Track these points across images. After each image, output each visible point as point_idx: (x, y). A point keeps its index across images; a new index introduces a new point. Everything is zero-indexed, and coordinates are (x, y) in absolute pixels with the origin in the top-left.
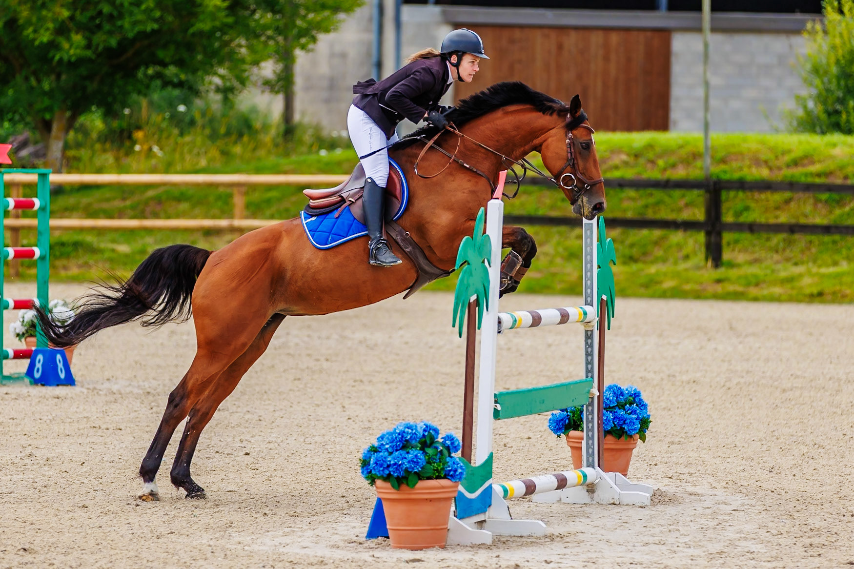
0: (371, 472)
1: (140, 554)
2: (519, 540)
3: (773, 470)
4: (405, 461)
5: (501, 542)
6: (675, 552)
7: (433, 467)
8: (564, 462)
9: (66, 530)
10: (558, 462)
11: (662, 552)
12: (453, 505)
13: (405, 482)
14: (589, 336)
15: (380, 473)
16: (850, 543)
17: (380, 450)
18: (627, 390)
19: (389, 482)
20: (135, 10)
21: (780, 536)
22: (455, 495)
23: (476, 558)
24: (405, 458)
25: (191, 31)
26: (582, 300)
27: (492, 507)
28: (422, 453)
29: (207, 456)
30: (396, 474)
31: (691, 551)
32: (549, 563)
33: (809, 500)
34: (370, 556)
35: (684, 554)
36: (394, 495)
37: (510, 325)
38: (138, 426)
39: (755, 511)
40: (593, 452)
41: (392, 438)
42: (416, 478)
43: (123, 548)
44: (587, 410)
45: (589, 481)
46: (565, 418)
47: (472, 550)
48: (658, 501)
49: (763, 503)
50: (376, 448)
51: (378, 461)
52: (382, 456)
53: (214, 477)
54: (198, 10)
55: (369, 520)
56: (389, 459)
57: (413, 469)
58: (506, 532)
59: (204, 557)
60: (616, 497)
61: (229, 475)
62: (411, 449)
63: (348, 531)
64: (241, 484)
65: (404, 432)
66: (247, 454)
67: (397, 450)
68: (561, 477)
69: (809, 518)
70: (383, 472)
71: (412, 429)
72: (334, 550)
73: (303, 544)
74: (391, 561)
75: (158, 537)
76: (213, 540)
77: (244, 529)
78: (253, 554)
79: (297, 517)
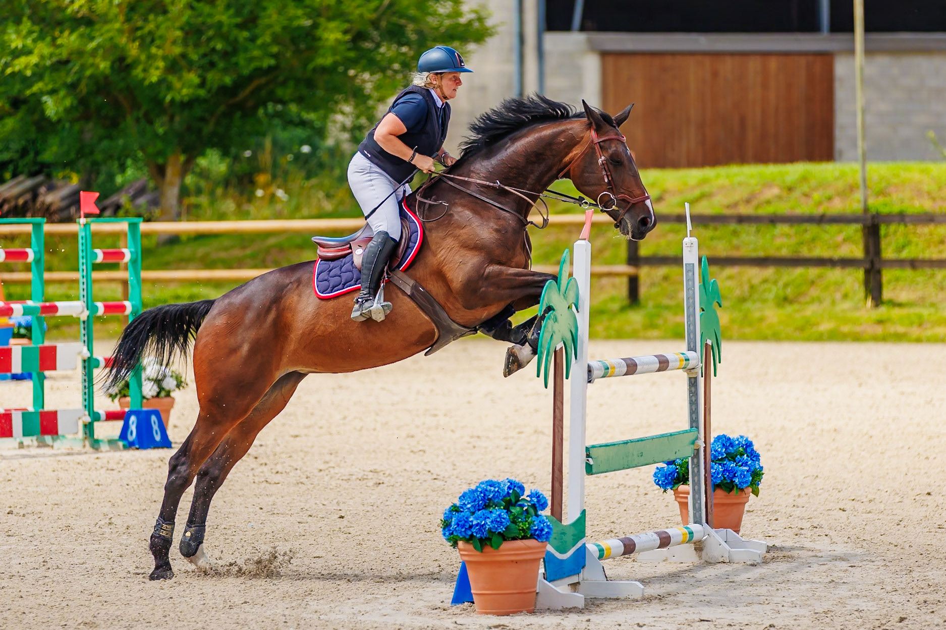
0: (452, 533)
1: (208, 625)
2: (613, 603)
3: (901, 523)
4: (488, 521)
5: (593, 604)
6: (778, 612)
7: (519, 526)
9: (134, 602)
10: (672, 518)
11: (765, 612)
12: (542, 566)
13: (488, 543)
14: (692, 383)
15: (462, 535)
17: (462, 510)
18: (737, 440)
19: (471, 543)
20: (250, 45)
21: (894, 593)
22: (544, 556)
23: (565, 623)
24: (488, 518)
25: (311, 66)
27: (586, 568)
28: (507, 512)
29: (299, 520)
30: (478, 536)
31: (796, 611)
32: (642, 627)
34: (453, 623)
36: (477, 556)
37: (602, 374)
38: (230, 490)
39: (874, 567)
40: (700, 507)
41: (474, 497)
42: (500, 539)
43: (191, 620)
44: (693, 462)
45: (696, 537)
46: (673, 472)
47: (562, 614)
48: (771, 558)
49: (883, 558)
50: (458, 507)
51: (460, 521)
52: (464, 516)
54: (320, 44)
56: (471, 519)
57: (497, 529)
58: (601, 594)
60: (726, 555)
61: (318, 540)
62: (494, 508)
63: (434, 596)
64: (329, 549)
65: (486, 490)
66: (342, 517)
67: (479, 510)
68: (664, 536)
69: (930, 573)
70: (466, 534)
71: (495, 487)
72: (415, 617)
73: (384, 612)
74: (474, 627)
75: (231, 607)
76: (289, 609)
77: (324, 596)
78: (328, 623)
79: (382, 583)
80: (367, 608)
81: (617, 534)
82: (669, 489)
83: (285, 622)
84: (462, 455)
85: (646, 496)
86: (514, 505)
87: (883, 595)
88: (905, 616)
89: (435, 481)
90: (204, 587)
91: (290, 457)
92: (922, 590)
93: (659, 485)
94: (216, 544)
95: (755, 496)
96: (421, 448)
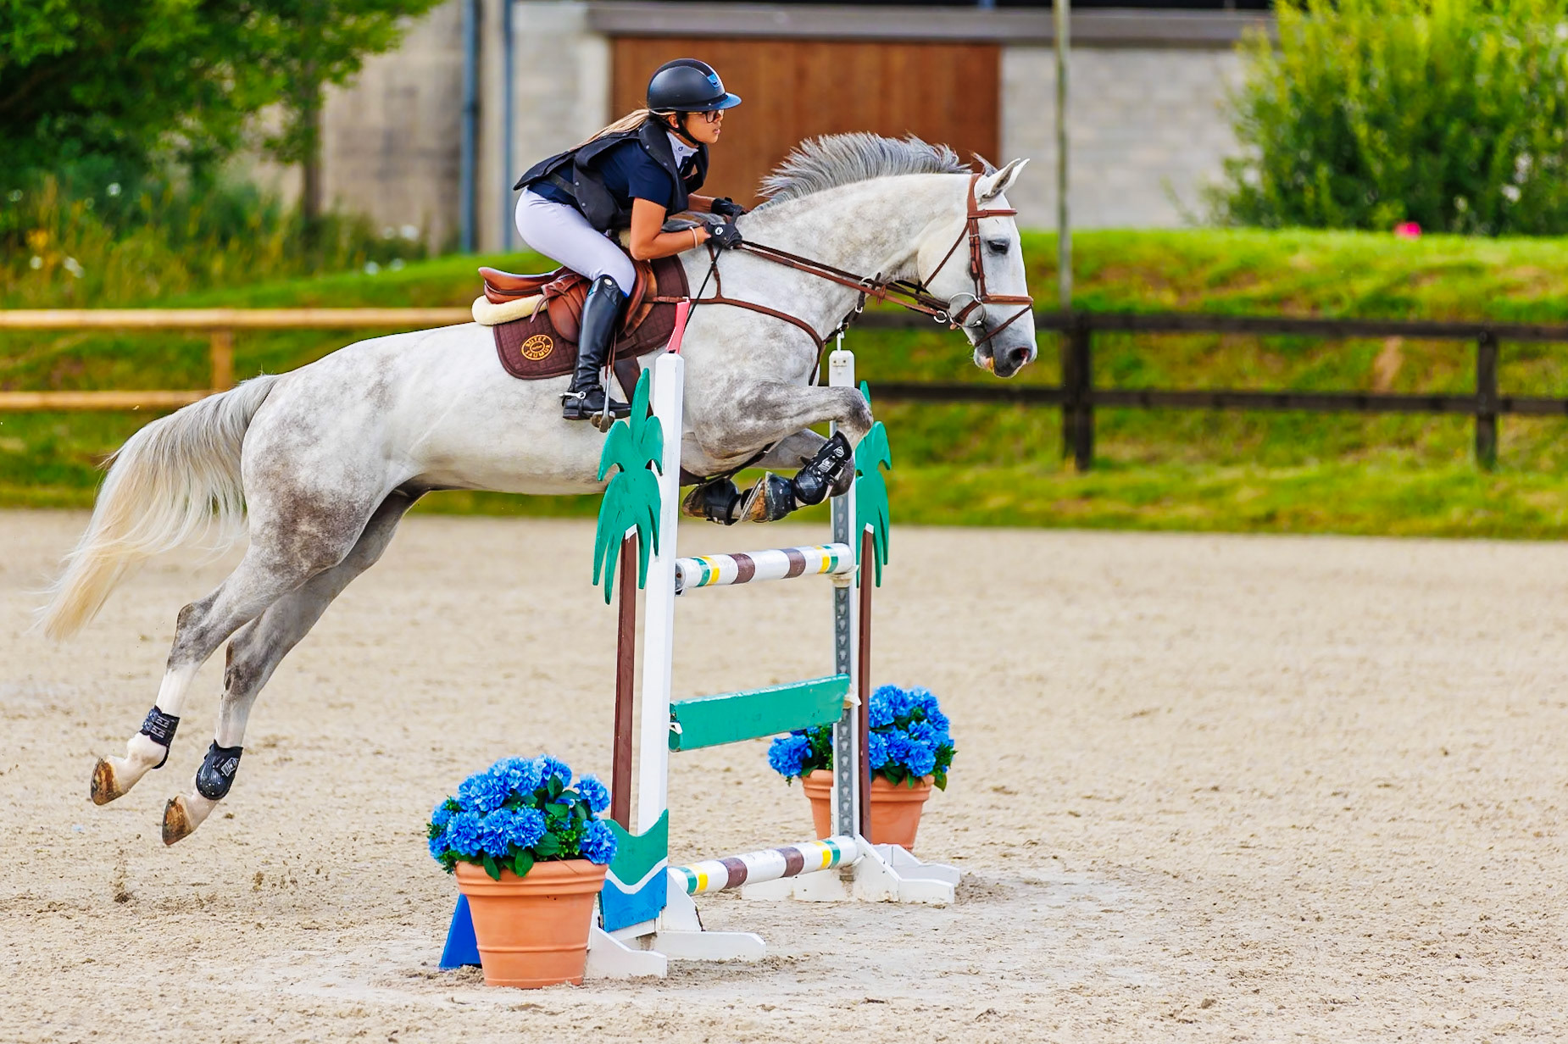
0: (448, 847)
1: (30, 999)
2: (716, 968)
3: (1176, 837)
4: (509, 828)
5: (683, 973)
6: (997, 988)
7: (561, 838)
8: (801, 827)
11: (974, 988)
12: (597, 905)
13: (509, 866)
14: (841, 597)
15: (464, 851)
16: (1312, 969)
17: (464, 808)
18: (912, 694)
19: (482, 865)
21: (1186, 958)
22: (599, 887)
23: (637, 1002)
24: (510, 822)
25: (135, 50)
26: (828, 533)
27: (666, 908)
28: (540, 814)
30: (492, 852)
31: (1026, 987)
32: (769, 1010)
33: (1240, 891)
34: (447, 1000)
35: (1014, 992)
36: (490, 889)
37: (699, 579)
39: (1143, 913)
40: (851, 808)
41: (487, 787)
42: (529, 859)
44: (840, 732)
45: (843, 861)
46: (803, 747)
47: (631, 987)
48: (967, 894)
50: (458, 804)
51: (462, 828)
52: (468, 819)
53: (169, 860)
55: (445, 935)
56: (480, 825)
57: (523, 841)
58: (692, 954)
59: (147, 1004)
60: (893, 889)
61: (195, 855)
62: (519, 806)
63: (408, 954)
64: (217, 871)
65: (508, 775)
66: (229, 816)
67: (495, 809)
68: (793, 855)
69: (1240, 925)
70: (470, 848)
71: (523, 771)
72: (382, 989)
73: (327, 980)
74: (485, 1008)
75: (64, 969)
76: (165, 974)
77: (222, 952)
78: (236, 998)
79: (316, 931)
80: (297, 972)
81: (701, 852)
82: (795, 777)
83: (162, 996)
84: (417, 713)
85: (741, 786)
86: (552, 801)
87: (1169, 961)
88: (1211, 998)
89: (379, 756)
90: (13, 934)
91: (126, 712)
92: (1232, 953)
93: (778, 770)
94: (23, 861)
95: (939, 790)
96: (344, 699)
